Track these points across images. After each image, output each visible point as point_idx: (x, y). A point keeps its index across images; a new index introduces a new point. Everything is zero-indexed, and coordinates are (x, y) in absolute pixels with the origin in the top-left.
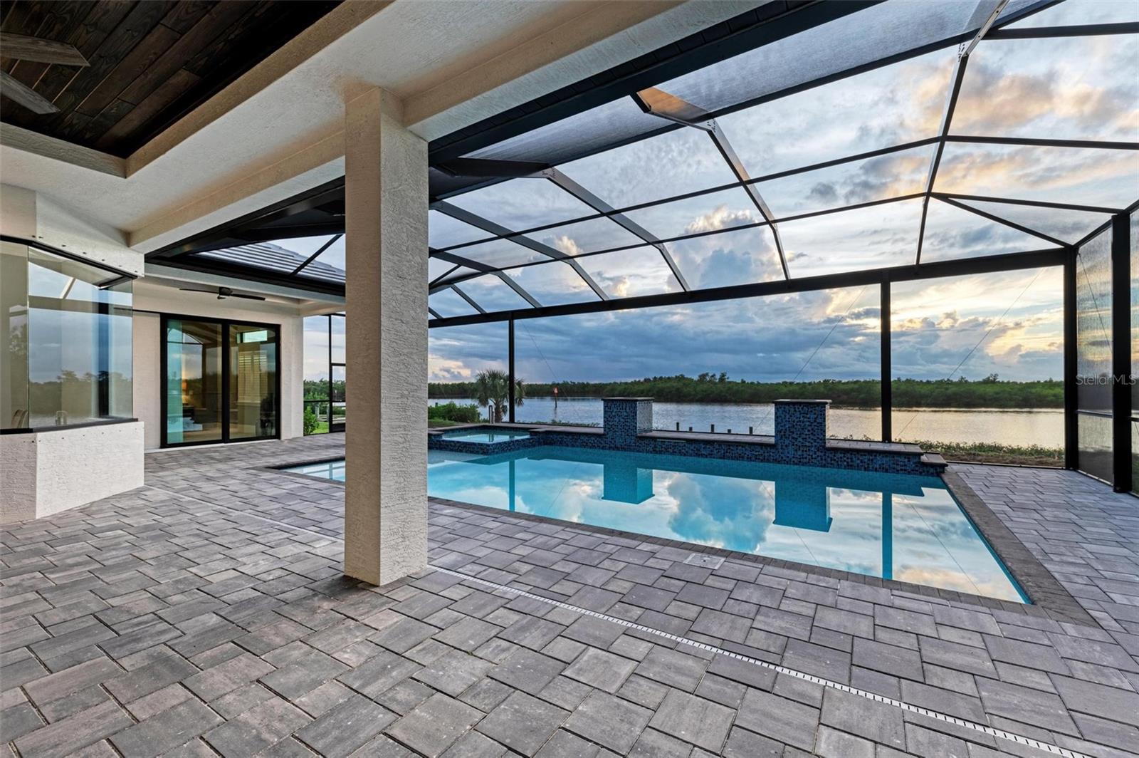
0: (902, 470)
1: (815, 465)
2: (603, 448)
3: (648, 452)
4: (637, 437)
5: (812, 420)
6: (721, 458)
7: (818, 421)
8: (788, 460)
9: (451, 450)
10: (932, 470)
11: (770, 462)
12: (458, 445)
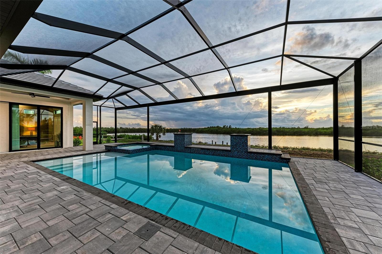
0: (274, 160)
1: (244, 158)
2: (174, 151)
3: (188, 153)
5: (243, 142)
6: (212, 155)
7: (245, 142)
8: (235, 156)
9: (118, 152)
10: (285, 161)
11: (229, 157)
12: (120, 150)
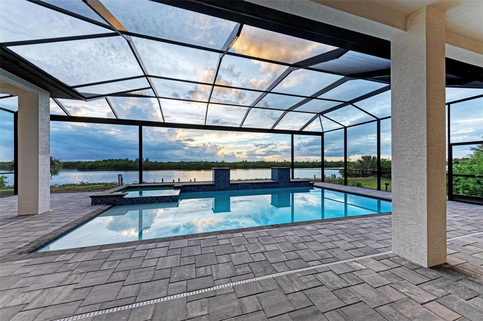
0: (306, 186)
2: (214, 191)
3: (234, 190)
4: (230, 184)
8: (281, 186)
10: (311, 185)
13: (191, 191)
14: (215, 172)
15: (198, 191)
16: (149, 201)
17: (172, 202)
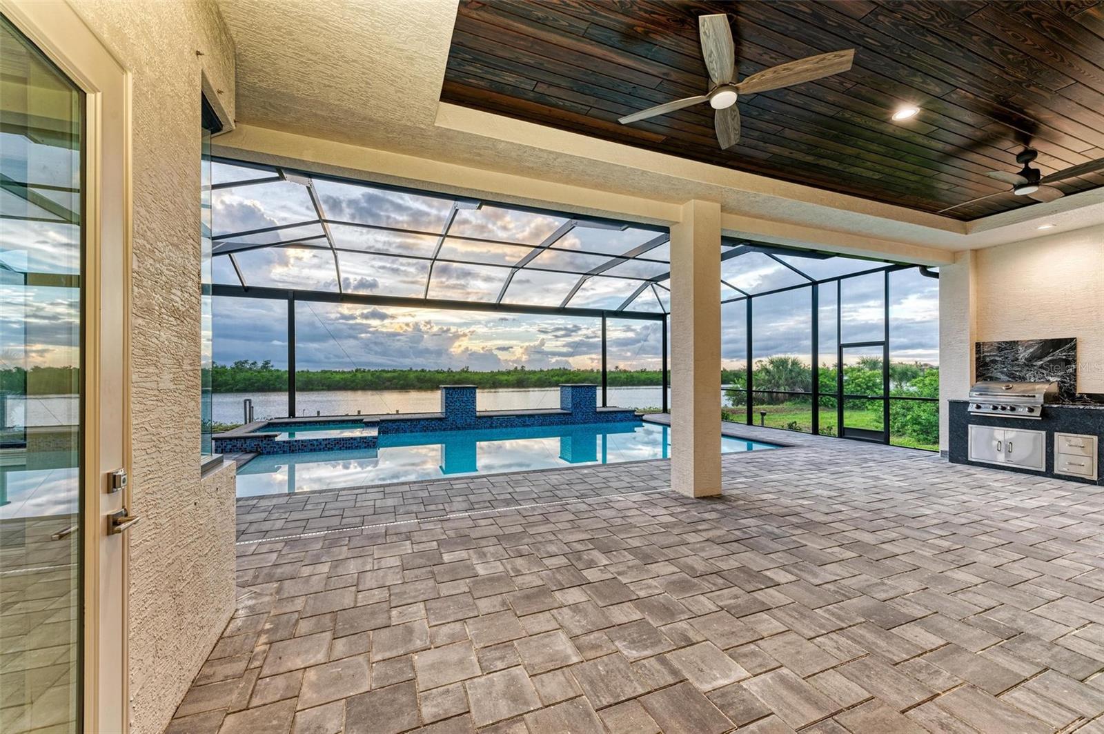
0: (627, 420)
1: (591, 423)
2: (444, 430)
3: (484, 429)
4: (476, 417)
5: (590, 396)
8: (578, 422)
10: (638, 419)
13: (397, 431)
14: (446, 394)
15: (411, 432)
16: (322, 447)
17: (365, 447)
